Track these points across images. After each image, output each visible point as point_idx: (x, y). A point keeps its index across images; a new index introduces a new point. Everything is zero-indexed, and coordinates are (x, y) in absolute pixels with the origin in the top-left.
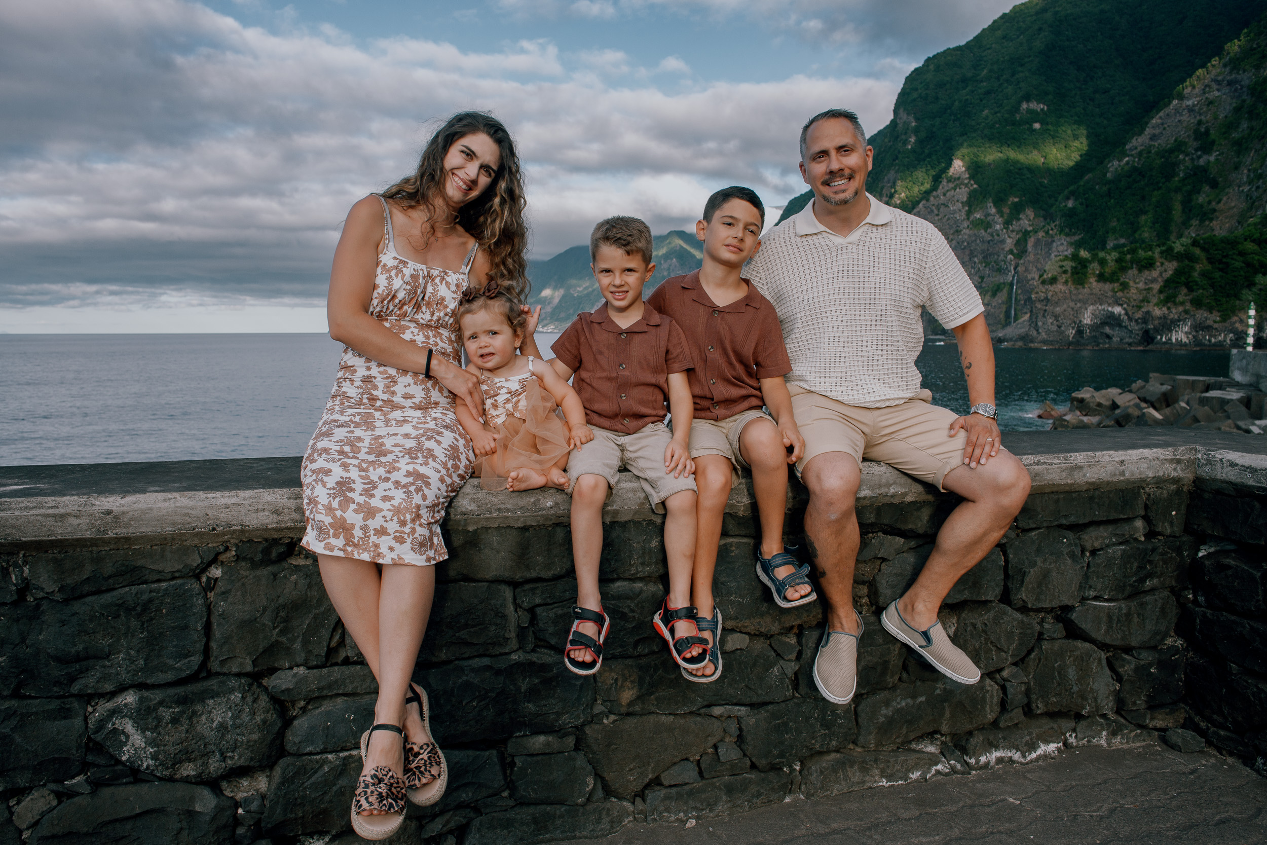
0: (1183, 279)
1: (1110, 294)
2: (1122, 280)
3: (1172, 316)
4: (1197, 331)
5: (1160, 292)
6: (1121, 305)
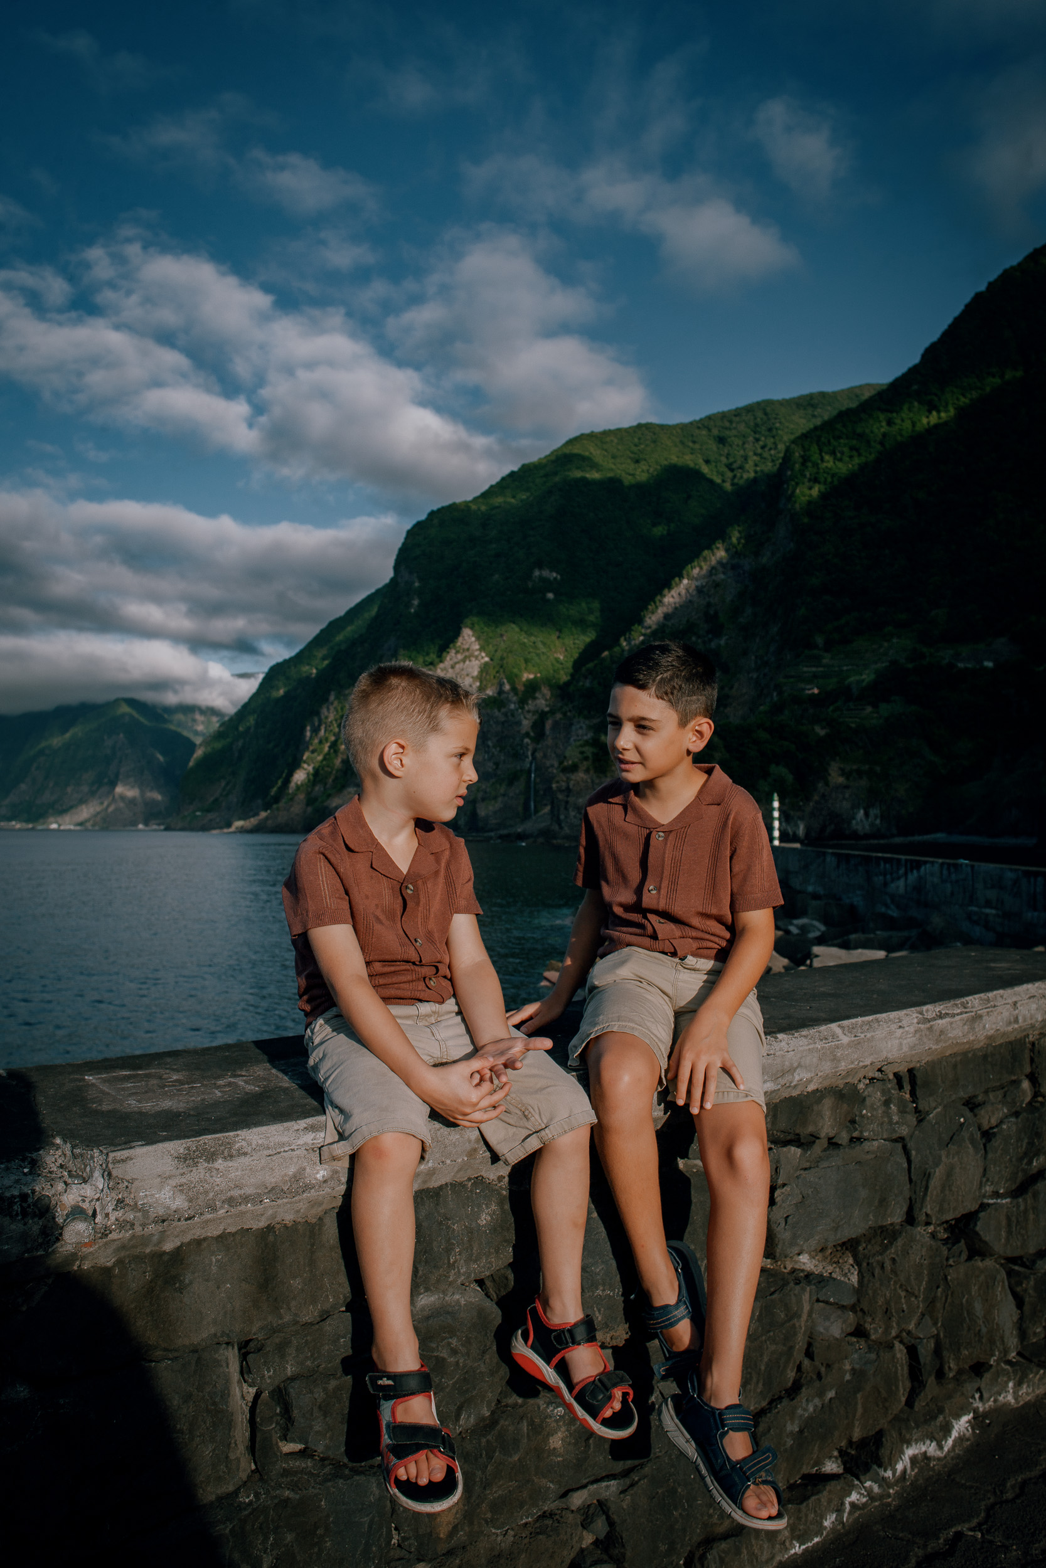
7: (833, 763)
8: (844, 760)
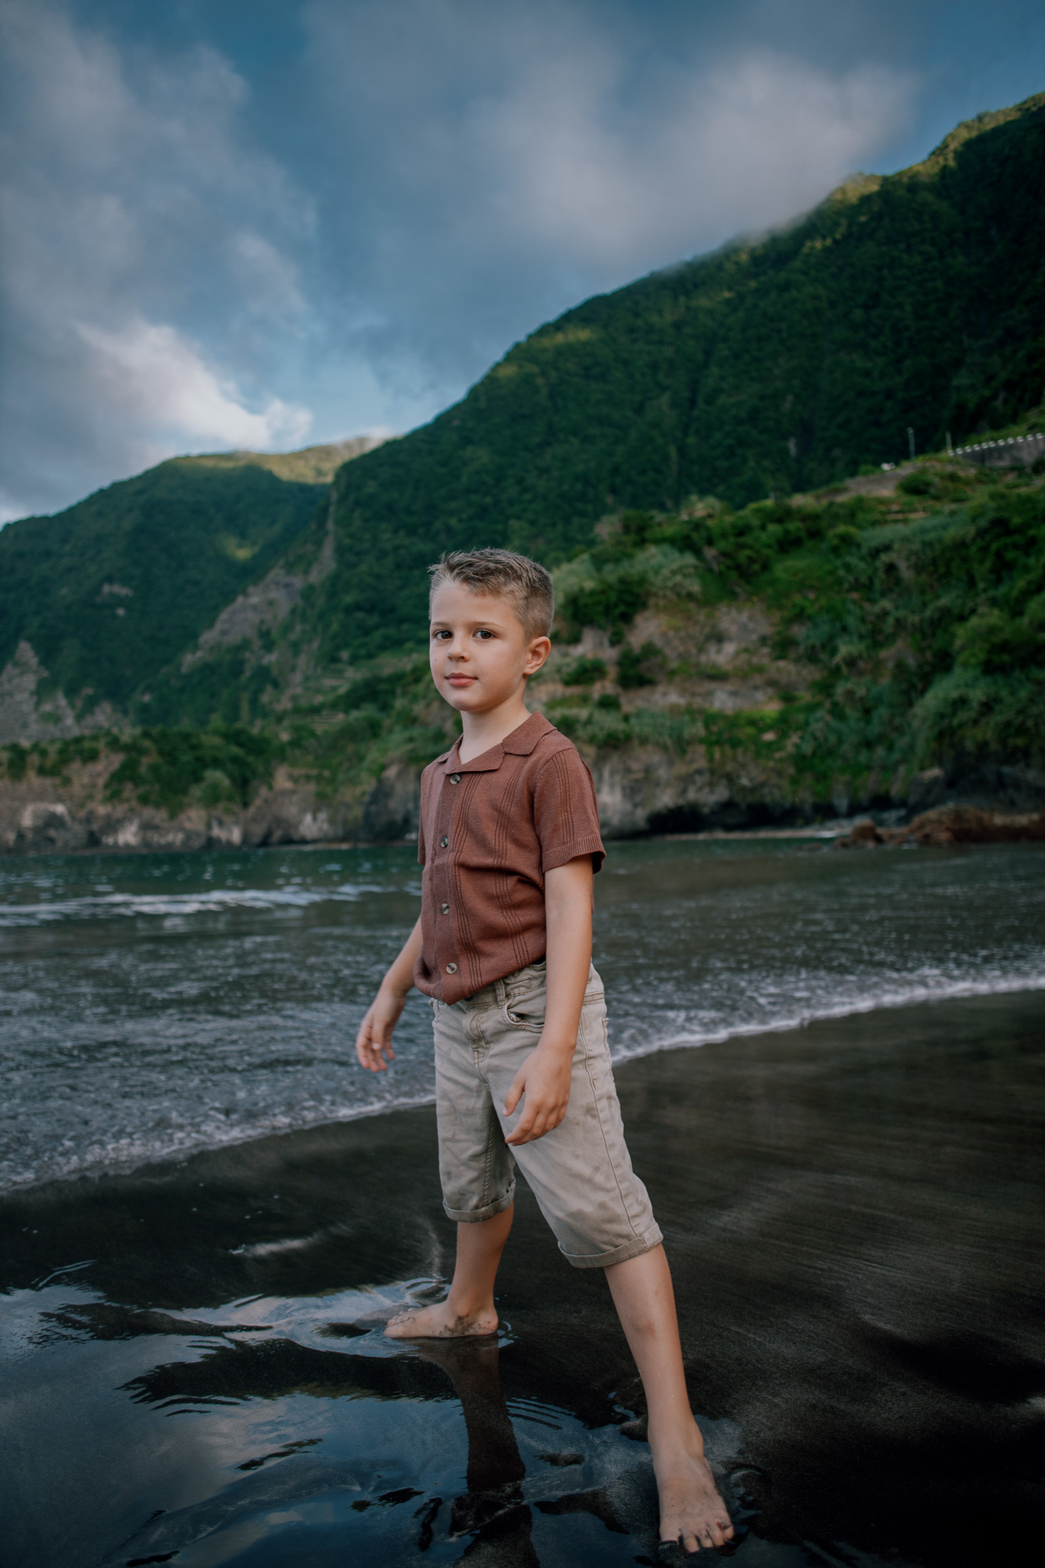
0: (127, 773)
1: (51, 789)
2: (64, 773)
3: (116, 814)
4: (144, 831)
5: (107, 786)
6: (63, 803)
7: (280, 768)
8: (294, 764)
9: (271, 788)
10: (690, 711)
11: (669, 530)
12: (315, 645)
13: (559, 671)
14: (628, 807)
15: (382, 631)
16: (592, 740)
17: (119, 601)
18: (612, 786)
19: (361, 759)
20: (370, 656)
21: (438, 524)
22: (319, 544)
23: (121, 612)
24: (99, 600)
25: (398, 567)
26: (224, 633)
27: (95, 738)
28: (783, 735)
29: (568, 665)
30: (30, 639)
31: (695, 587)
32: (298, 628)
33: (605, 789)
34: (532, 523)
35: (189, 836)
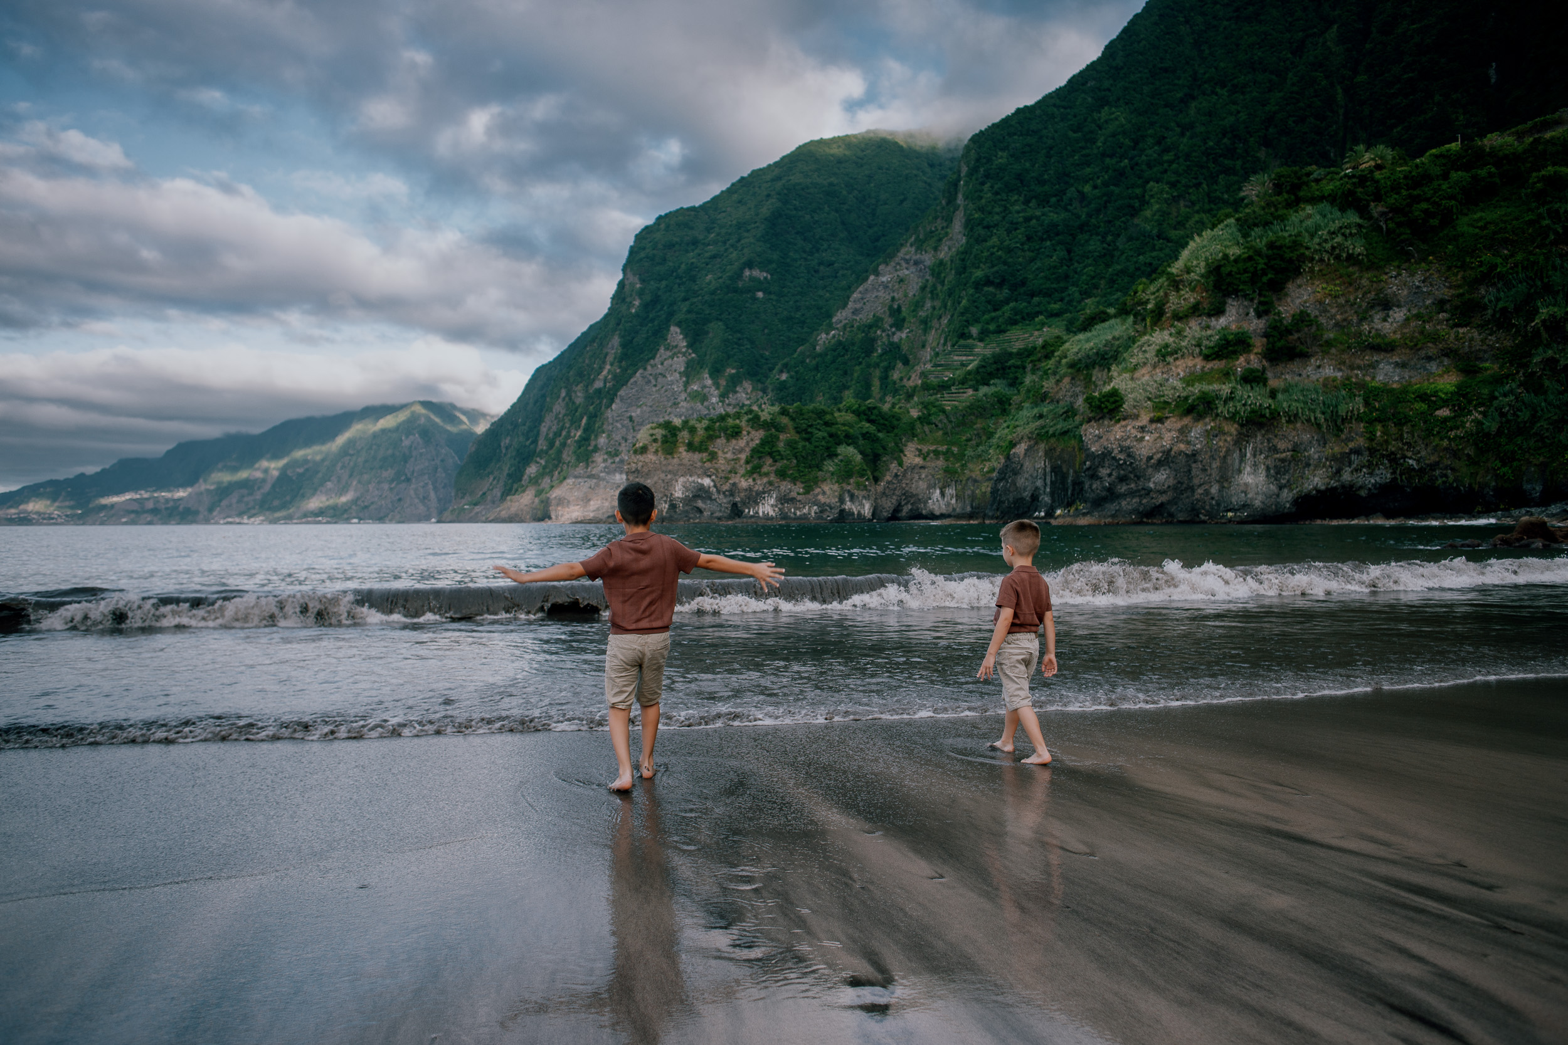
0: (767, 449)
1: (699, 464)
2: (711, 449)
3: (757, 488)
4: (782, 504)
5: (747, 462)
6: (710, 476)
7: (910, 444)
8: (922, 441)
9: (901, 464)
10: (1346, 384)
11: (1328, 187)
12: (945, 321)
13: (1199, 345)
14: (1273, 488)
15: (1012, 305)
16: (1232, 417)
17: (760, 285)
18: (1255, 465)
19: (990, 435)
20: (1000, 331)
21: (1071, 192)
22: (949, 220)
23: (760, 295)
24: (740, 284)
25: (1029, 238)
26: (856, 312)
27: (738, 416)
28: (1461, 411)
29: (1208, 338)
30: (679, 324)
31: (1358, 248)
32: (928, 304)
33: (1248, 469)
34: (1173, 185)
35: (823, 508)
